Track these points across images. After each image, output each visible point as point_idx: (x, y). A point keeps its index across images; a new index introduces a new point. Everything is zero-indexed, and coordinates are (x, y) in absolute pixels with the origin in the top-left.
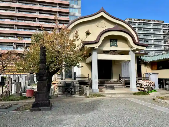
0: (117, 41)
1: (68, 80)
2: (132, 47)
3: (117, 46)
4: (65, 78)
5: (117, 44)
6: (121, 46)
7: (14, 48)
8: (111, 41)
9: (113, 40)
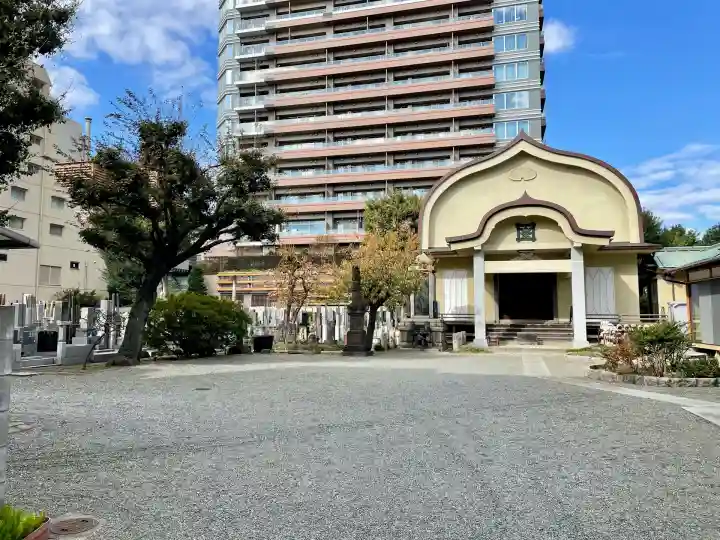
0: (533, 228)
1: (420, 319)
2: (572, 242)
3: (534, 239)
4: (415, 314)
5: (534, 235)
6: (544, 240)
7: (328, 227)
8: (518, 229)
9: (522, 225)
